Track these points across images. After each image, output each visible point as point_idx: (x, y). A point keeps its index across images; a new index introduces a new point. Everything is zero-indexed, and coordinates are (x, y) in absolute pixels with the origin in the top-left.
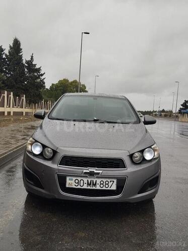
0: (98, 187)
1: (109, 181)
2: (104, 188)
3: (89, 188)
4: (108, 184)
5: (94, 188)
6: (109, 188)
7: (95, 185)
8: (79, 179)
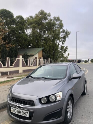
0: (21, 114)
1: (26, 112)
2: (24, 115)
3: (18, 114)
4: (25, 114)
5: (20, 114)
6: (25, 116)
7: (20, 113)
8: (15, 109)
